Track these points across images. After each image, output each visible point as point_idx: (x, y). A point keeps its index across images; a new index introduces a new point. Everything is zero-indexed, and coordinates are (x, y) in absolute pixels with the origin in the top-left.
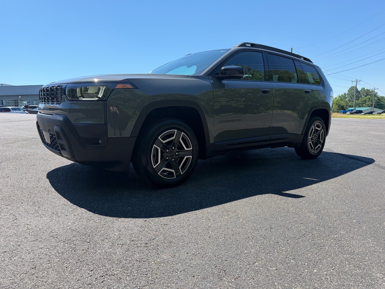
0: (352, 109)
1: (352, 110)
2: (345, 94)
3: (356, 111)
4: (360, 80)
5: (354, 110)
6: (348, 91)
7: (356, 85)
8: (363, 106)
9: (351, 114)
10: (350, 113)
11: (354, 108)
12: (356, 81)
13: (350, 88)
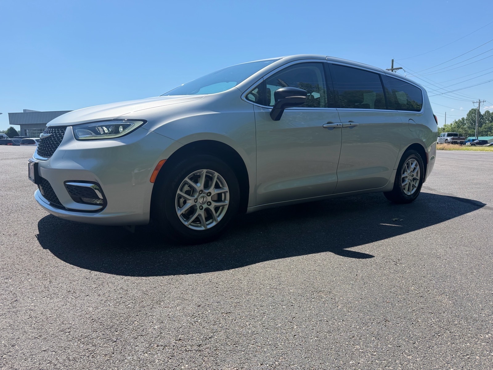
0: (474, 138)
1: (473, 140)
2: (463, 119)
3: (479, 141)
4: (484, 101)
5: (476, 140)
6: (468, 115)
7: (478, 107)
8: (487, 135)
9: (472, 145)
10: (470, 143)
11: (476, 137)
12: (478, 101)
13: (470, 111)
